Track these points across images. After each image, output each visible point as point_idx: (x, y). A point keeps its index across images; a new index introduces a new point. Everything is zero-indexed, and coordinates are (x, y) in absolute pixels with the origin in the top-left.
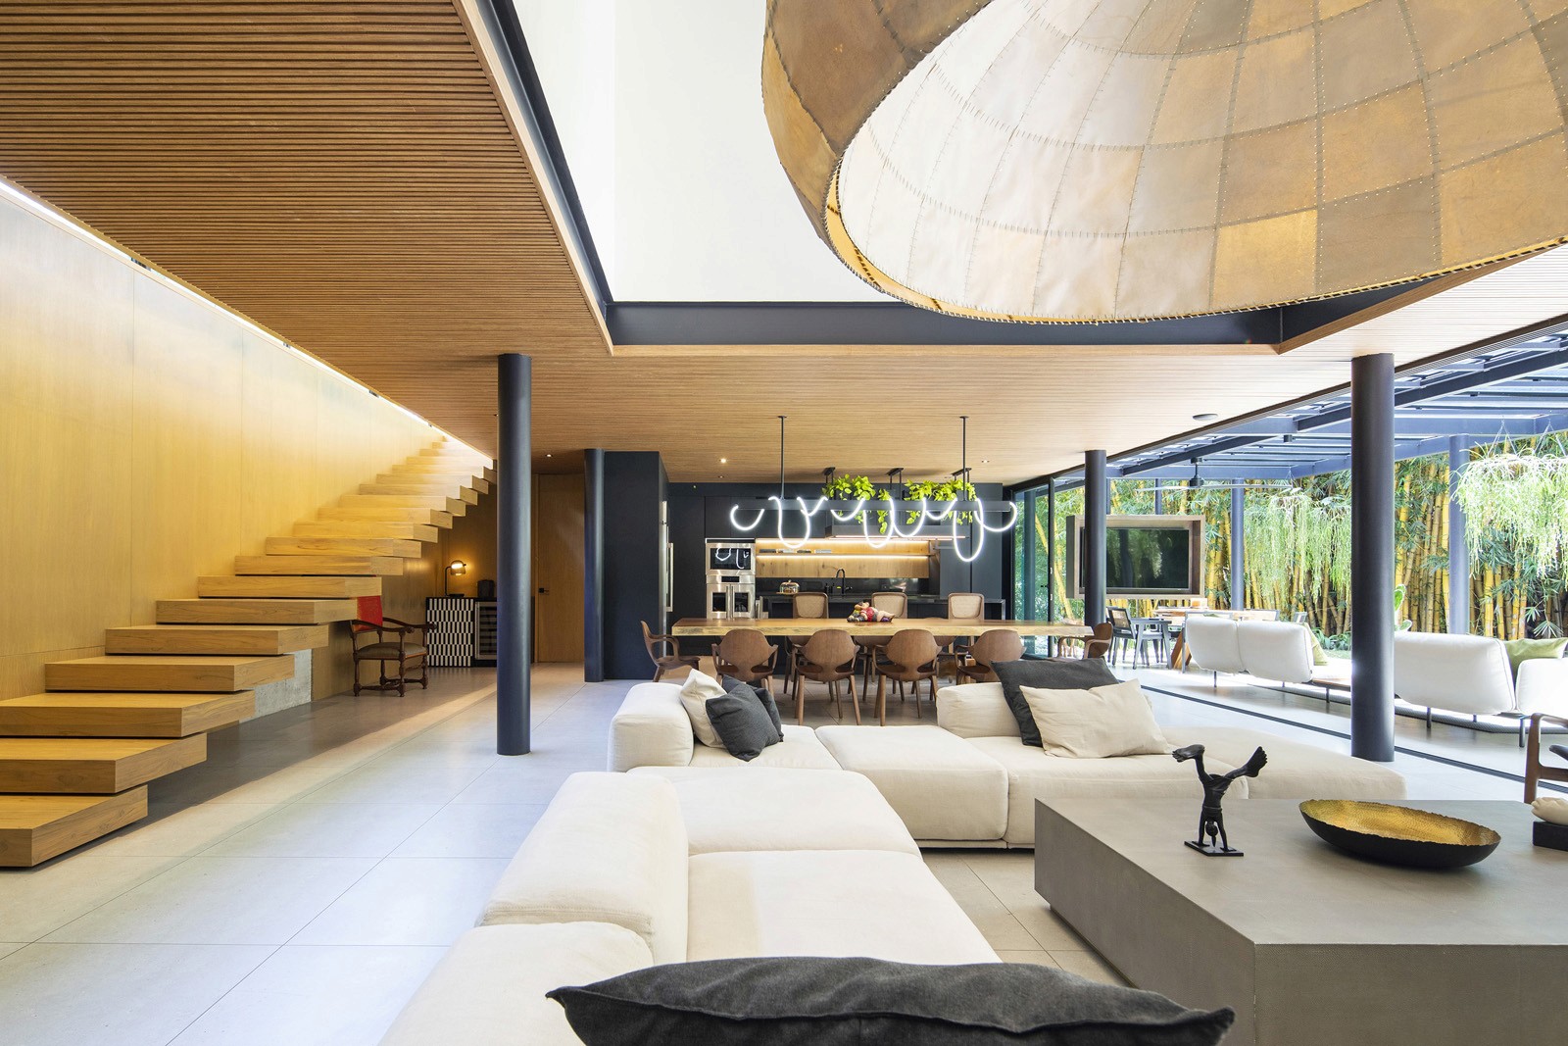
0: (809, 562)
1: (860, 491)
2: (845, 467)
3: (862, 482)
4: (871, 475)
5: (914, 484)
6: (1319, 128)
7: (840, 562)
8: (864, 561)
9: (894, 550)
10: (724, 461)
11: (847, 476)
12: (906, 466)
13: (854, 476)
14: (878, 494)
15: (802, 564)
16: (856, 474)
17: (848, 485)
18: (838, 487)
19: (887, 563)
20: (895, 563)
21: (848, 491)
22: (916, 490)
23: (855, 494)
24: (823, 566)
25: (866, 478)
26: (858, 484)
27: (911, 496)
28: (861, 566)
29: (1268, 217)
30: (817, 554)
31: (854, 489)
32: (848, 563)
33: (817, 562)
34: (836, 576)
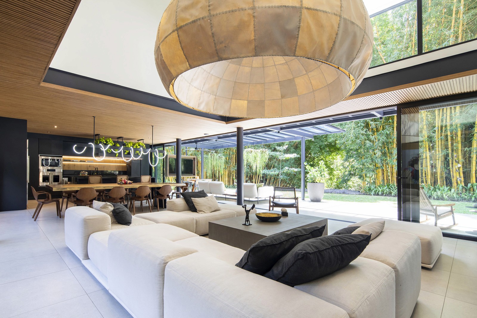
0: (84, 165)
1: (109, 143)
2: (103, 134)
3: (109, 140)
4: (112, 138)
5: (127, 142)
6: (249, 86)
7: (96, 165)
8: (105, 165)
9: (116, 162)
10: (56, 127)
11: (104, 137)
12: (125, 136)
13: (107, 138)
14: (115, 144)
15: (81, 165)
16: (106, 138)
17: (104, 140)
18: (101, 141)
19: (113, 166)
20: (116, 166)
21: (105, 142)
22: (127, 144)
23: (107, 144)
24: (90, 166)
25: (110, 139)
26: (108, 140)
27: (126, 146)
28: (104, 166)
29: (240, 100)
30: (87, 162)
31: (107, 142)
32: (99, 165)
33: (87, 165)
34: (94, 170)
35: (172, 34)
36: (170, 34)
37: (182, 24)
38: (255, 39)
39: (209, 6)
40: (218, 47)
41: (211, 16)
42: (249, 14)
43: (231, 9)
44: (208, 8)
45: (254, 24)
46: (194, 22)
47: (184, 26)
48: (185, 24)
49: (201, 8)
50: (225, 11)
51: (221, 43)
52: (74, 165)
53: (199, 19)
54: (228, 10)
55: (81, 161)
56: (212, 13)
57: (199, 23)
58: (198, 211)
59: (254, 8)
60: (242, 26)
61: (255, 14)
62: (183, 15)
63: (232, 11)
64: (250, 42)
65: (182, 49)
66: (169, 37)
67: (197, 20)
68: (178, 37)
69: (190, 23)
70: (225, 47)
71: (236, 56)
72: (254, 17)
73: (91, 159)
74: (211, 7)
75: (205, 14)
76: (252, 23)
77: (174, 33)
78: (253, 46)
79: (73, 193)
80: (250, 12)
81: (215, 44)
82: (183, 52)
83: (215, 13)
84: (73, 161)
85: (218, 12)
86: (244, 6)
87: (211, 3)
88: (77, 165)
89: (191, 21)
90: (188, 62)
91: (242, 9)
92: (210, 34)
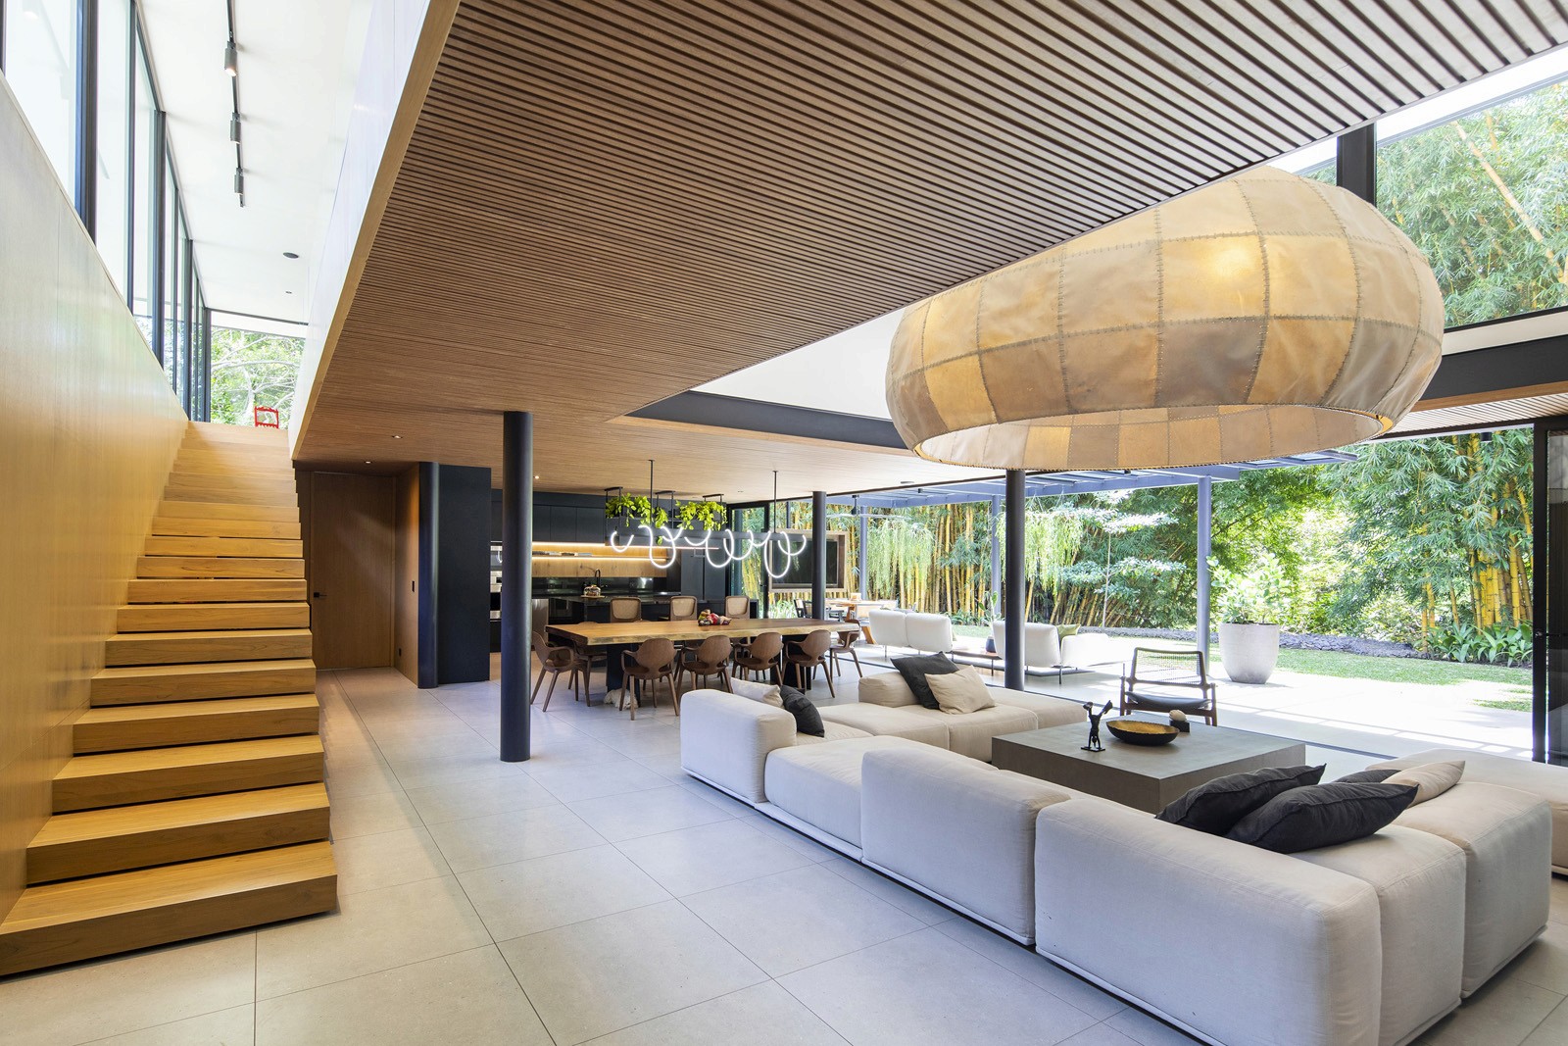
0: (569, 563)
5: (682, 505)
7: (596, 563)
8: (616, 562)
11: (628, 494)
15: (563, 564)
16: (636, 493)
17: (632, 503)
19: (634, 564)
20: (640, 564)
24: (581, 567)
25: (645, 497)
28: (614, 566)
30: (579, 556)
32: (603, 564)
33: (577, 562)
34: (593, 576)
35: (964, 359)
36: (961, 357)
37: (993, 345)
38: (1157, 380)
39: (1060, 318)
40: (1071, 392)
41: (1061, 338)
42: (1149, 336)
43: (1109, 326)
44: (1057, 322)
45: (1159, 355)
46: (1023, 344)
47: (997, 349)
48: (999, 344)
49: (1041, 318)
50: (1095, 328)
51: (1080, 385)
52: (548, 565)
53: (1036, 341)
54: (1101, 328)
55: (564, 555)
56: (1066, 331)
57: (1034, 347)
58: (944, 707)
59: (1160, 325)
60: (1132, 355)
61: (1163, 336)
62: (995, 327)
63: (1112, 330)
64: (1147, 383)
65: (987, 389)
66: (955, 362)
67: (1030, 342)
68: (981, 366)
69: (1013, 346)
70: (1089, 391)
71: (1110, 406)
72: (1160, 341)
73: (584, 549)
74: (1064, 321)
75: (1049, 331)
76: (1155, 352)
77: (970, 358)
78: (1152, 390)
79: (627, 652)
80: (1153, 332)
81: (1066, 386)
82: (988, 394)
83: (1072, 332)
84: (548, 555)
85: (1079, 329)
86: (1138, 320)
87: (1064, 312)
88: (555, 563)
89: (1014, 341)
90: (995, 410)
91: (1135, 327)
92: (1058, 367)
